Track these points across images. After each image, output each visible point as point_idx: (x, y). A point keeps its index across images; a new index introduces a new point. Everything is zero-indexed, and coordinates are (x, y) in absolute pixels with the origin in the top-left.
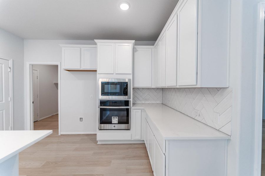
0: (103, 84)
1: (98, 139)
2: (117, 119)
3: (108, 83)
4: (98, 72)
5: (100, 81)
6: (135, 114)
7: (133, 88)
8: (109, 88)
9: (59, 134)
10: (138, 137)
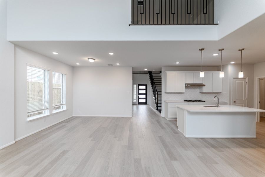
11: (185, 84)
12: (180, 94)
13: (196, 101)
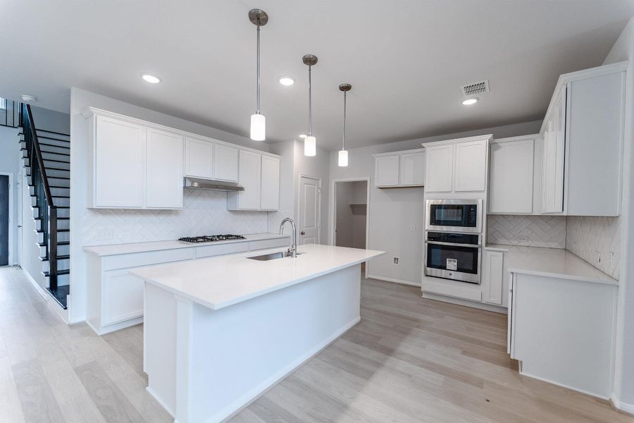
0: (434, 208)
1: (422, 289)
2: (456, 264)
3: (440, 207)
4: (426, 189)
5: (428, 203)
6: (489, 258)
7: (487, 215)
8: (442, 215)
9: (366, 277)
10: (496, 300)
11: (185, 179)
12: (162, 217)
13: (220, 237)
